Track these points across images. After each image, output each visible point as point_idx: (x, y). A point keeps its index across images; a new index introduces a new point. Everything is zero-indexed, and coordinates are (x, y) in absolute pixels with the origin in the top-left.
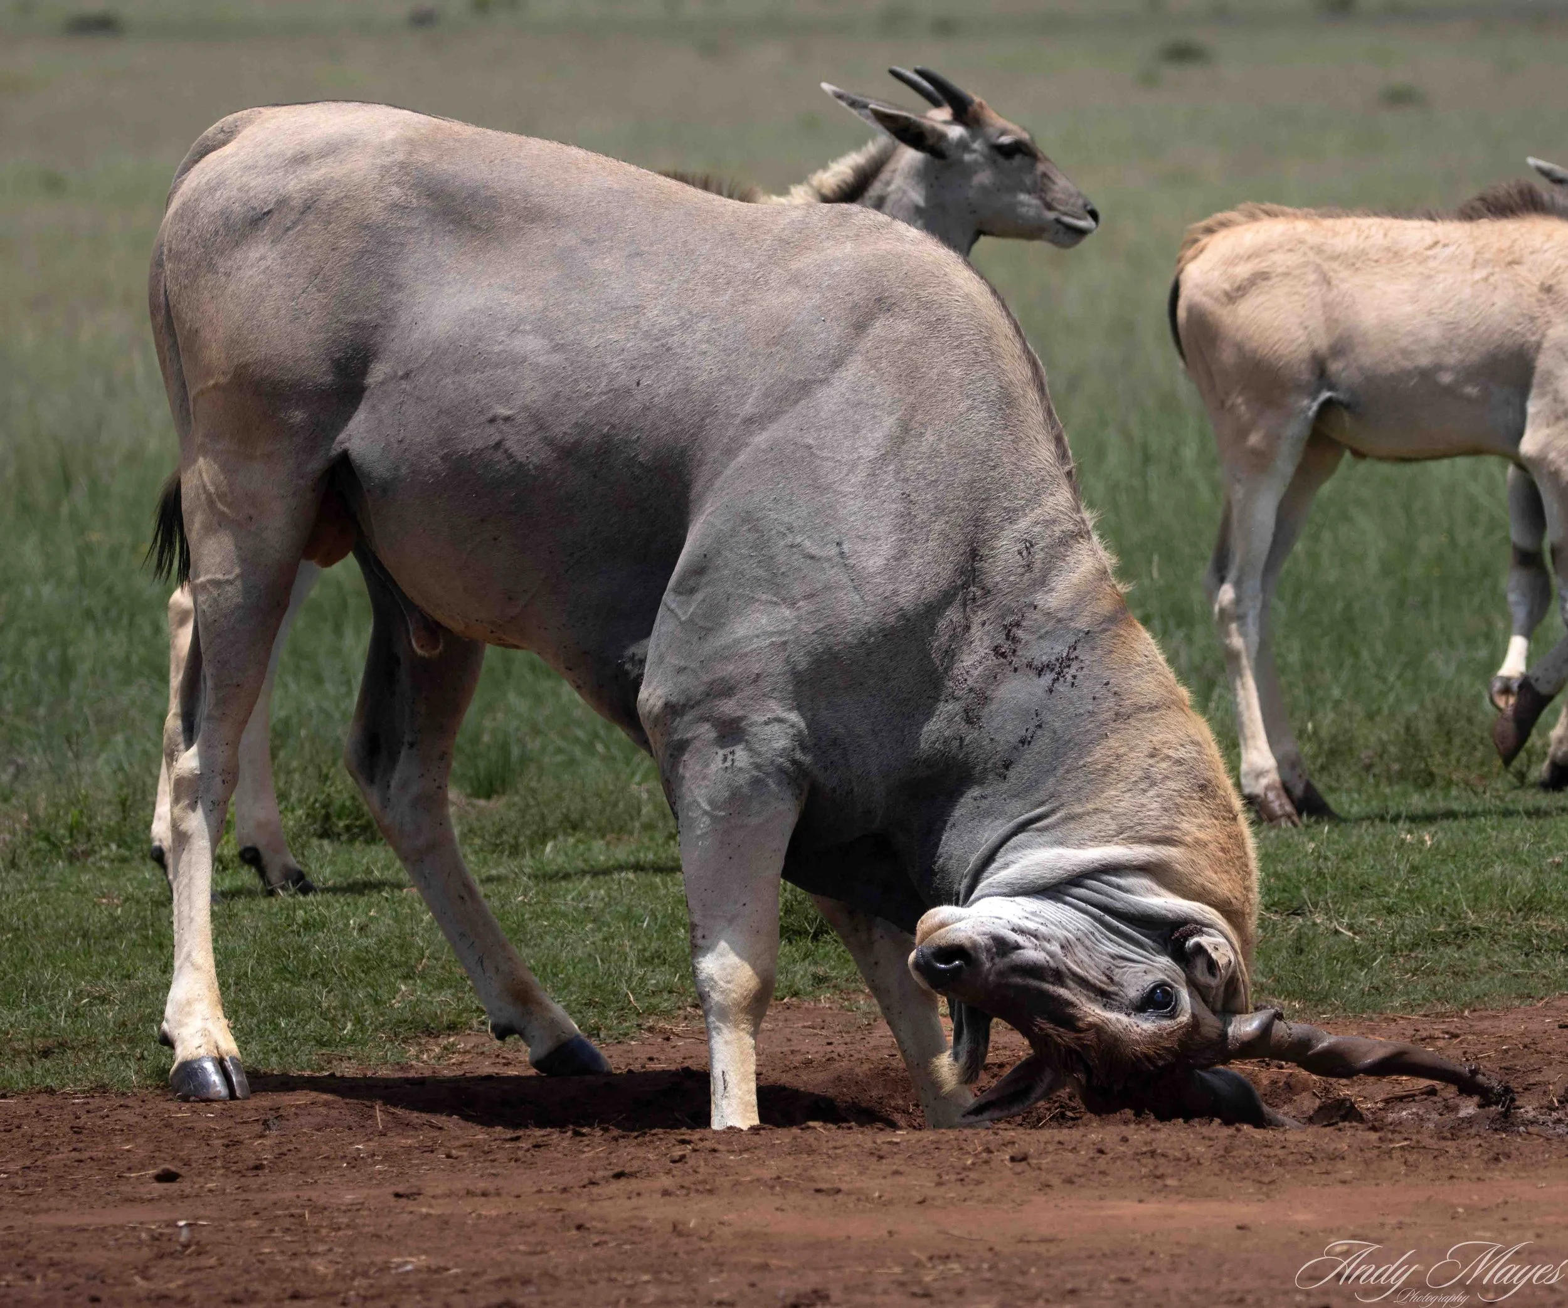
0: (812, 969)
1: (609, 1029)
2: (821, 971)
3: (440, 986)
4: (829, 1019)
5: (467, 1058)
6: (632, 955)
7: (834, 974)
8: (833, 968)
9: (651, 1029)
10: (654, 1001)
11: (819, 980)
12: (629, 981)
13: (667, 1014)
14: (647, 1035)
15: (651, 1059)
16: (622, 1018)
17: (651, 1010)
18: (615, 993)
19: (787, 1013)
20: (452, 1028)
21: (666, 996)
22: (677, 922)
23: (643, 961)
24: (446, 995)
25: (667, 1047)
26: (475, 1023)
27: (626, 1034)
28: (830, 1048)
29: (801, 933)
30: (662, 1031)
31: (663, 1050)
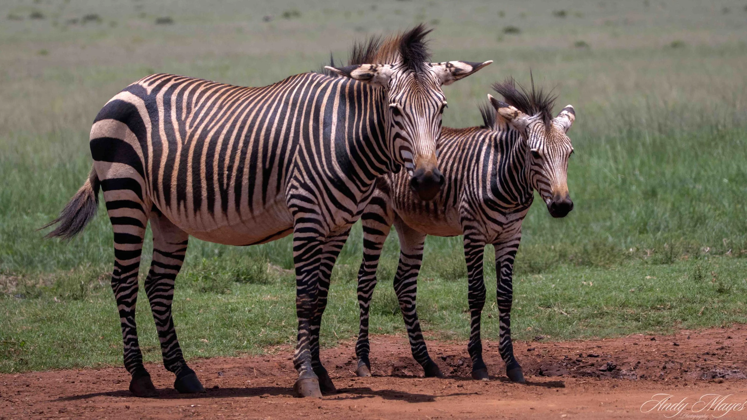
0: (393, 325)
1: (328, 343)
2: (396, 325)
3: (274, 330)
4: (399, 341)
5: (283, 353)
6: (336, 320)
7: (400, 326)
8: (400, 324)
9: (342, 344)
10: (343, 334)
11: (395, 328)
12: (335, 328)
13: (347, 339)
14: (340, 345)
15: (342, 353)
16: (332, 340)
17: (342, 338)
18: (330, 332)
19: (385, 339)
20: (278, 343)
21: (346, 333)
22: (350, 309)
23: (340, 322)
24: (276, 333)
25: (347, 349)
26: (285, 341)
27: (334, 345)
28: (399, 350)
29: (390, 313)
30: (346, 344)
31: (346, 351)
